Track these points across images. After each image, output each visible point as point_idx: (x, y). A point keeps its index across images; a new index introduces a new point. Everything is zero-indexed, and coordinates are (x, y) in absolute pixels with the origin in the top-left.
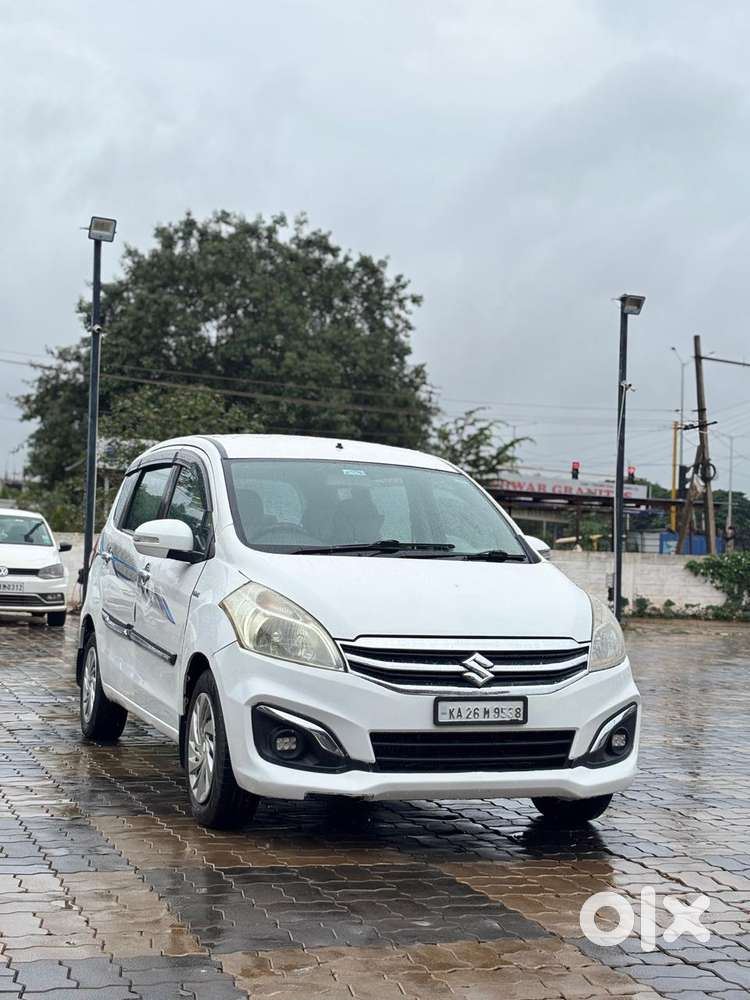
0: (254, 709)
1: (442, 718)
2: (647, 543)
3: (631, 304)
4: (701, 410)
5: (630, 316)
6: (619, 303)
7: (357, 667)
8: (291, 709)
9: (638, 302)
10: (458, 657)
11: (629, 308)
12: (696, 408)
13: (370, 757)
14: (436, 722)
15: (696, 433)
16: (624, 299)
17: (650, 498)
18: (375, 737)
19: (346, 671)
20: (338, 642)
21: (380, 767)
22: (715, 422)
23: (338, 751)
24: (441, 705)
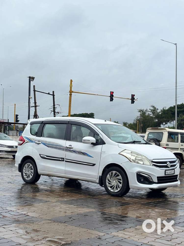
0: (137, 174)
1: (166, 174)
2: (10, 133)
3: (31, 79)
4: (35, 103)
5: (31, 81)
6: (28, 78)
7: (154, 165)
8: (143, 173)
9: (33, 78)
10: (165, 162)
11: (31, 80)
12: (34, 102)
13: (156, 181)
14: (165, 174)
15: (34, 108)
16: (30, 77)
17: (15, 122)
18: (158, 177)
19: (153, 166)
20: (151, 161)
21: (158, 183)
22: (39, 106)
23: (152, 181)
24: (166, 171)
